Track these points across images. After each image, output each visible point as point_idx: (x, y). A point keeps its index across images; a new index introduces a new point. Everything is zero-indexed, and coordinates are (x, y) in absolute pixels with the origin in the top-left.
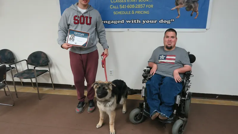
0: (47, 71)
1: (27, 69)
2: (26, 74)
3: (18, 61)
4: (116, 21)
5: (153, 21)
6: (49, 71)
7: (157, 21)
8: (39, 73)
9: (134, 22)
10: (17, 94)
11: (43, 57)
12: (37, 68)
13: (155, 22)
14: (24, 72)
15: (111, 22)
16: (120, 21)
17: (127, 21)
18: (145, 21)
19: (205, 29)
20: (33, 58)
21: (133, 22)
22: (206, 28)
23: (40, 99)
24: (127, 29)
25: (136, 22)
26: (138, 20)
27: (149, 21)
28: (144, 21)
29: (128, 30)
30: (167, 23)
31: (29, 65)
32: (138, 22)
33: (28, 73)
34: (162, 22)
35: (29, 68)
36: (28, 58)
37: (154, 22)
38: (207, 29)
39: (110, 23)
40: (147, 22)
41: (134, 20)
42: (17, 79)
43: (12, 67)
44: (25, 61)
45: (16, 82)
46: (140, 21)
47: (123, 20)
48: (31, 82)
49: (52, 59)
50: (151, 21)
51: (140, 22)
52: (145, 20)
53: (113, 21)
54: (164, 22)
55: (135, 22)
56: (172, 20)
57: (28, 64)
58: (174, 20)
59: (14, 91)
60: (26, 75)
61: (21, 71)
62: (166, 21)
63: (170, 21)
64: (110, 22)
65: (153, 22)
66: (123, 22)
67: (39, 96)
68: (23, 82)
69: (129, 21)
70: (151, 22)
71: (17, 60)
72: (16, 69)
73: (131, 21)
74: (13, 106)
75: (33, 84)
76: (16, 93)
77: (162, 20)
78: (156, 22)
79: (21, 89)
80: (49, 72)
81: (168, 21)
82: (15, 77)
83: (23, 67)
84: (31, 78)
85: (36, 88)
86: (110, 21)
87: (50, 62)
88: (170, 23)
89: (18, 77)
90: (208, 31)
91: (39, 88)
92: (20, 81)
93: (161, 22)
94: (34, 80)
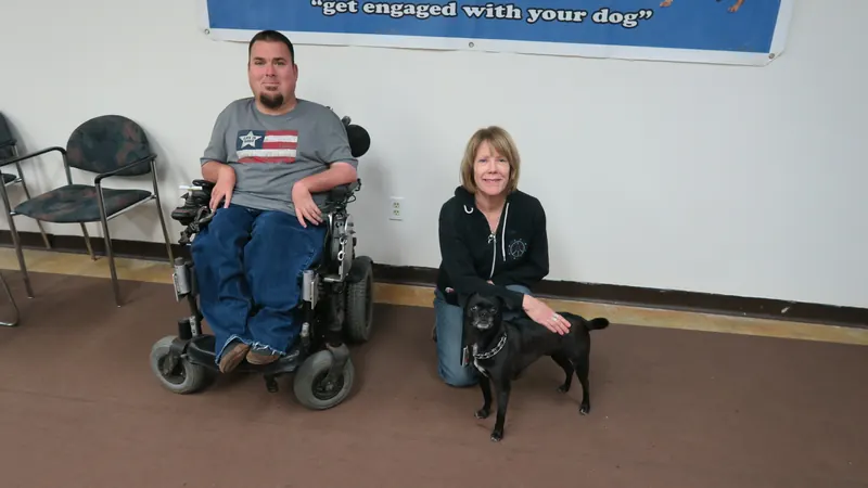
0: (146, 194)
1: (66, 183)
2: (64, 205)
3: (30, 152)
4: (426, 8)
5: (569, 14)
6: (153, 193)
7: (584, 14)
8: (116, 200)
9: (494, 12)
10: (27, 281)
11: (131, 139)
12: (107, 184)
13: (577, 18)
14: (54, 198)
15: (406, 12)
16: (439, 8)
17: (467, 9)
18: (540, 11)
19: (767, 55)
20: (90, 144)
21: (490, 14)
22: (771, 52)
23: (120, 302)
24: (467, 41)
25: (504, 12)
26: (510, 8)
27: (553, 15)
28: (533, 12)
29: (471, 44)
30: (622, 22)
31: (72, 169)
32: (509, 15)
33: (70, 201)
34: (604, 20)
35: (74, 183)
36: (71, 143)
37: (573, 16)
38: (772, 56)
39: (400, 14)
40: (545, 16)
41: (493, 7)
42: (25, 224)
43: (5, 175)
44: (59, 153)
45: (21, 234)
46: (517, 12)
47: (453, 6)
48: (81, 234)
49: (165, 149)
50: (561, 13)
51: (518, 16)
52: (537, 10)
53: (412, 7)
54: (612, 19)
55: (499, 14)
56: (642, 13)
57: (69, 163)
58: (649, 13)
59: (17, 267)
60: (62, 209)
61: (43, 192)
62: (620, 17)
63: (634, 17)
64: (402, 10)
65: (569, 17)
66: (453, 13)
67: (119, 292)
68: (51, 237)
69: (475, 10)
70: (561, 17)
71: (23, 149)
72: (23, 181)
73: (483, 9)
74: (16, 325)
75: (89, 246)
76: (26, 278)
77: (605, 12)
78: (581, 17)
79: (41, 263)
80: (154, 200)
81: (627, 17)
82: (17, 213)
83: (48, 175)
84: (82, 222)
85: (105, 259)
86: (400, 7)
87: (159, 160)
88: (634, 24)
89: (29, 214)
90: (775, 61)
91: (116, 259)
92: (36, 229)
93: (600, 17)
94: (94, 229)
